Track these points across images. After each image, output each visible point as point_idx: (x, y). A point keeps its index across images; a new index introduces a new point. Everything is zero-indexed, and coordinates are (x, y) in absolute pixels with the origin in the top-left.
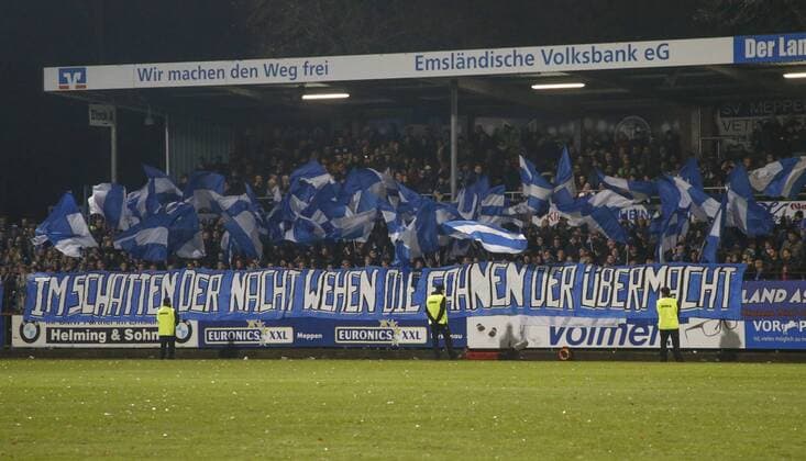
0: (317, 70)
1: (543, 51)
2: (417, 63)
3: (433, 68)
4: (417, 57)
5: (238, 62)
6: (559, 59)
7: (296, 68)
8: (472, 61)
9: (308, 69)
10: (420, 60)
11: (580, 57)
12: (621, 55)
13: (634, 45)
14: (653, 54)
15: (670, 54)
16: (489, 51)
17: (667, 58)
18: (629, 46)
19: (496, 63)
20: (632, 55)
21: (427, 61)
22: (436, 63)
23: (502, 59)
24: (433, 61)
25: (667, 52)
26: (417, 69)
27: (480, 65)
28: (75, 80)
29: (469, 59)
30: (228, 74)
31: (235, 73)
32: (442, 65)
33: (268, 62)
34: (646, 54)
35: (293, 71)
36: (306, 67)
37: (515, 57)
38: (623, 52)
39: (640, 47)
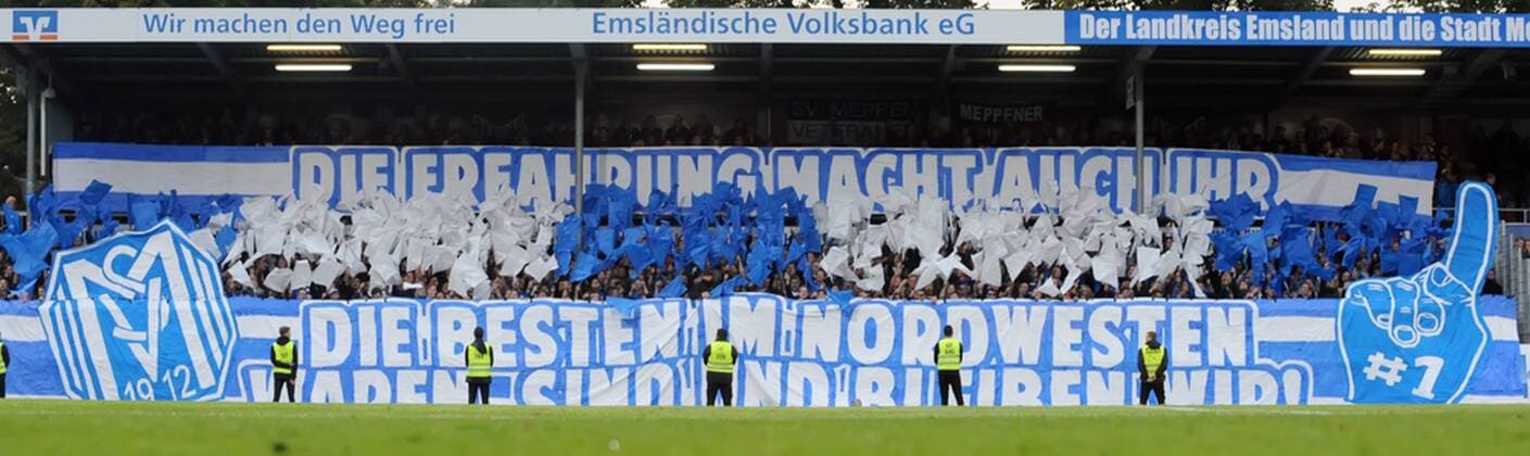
0: (437, 27)
1: (789, 15)
2: (596, 23)
3: (621, 30)
4: (596, 15)
5: (307, 10)
6: (813, 26)
7: (402, 22)
8: (681, 24)
9: (423, 25)
10: (600, 18)
11: (845, 26)
12: (904, 25)
13: (924, 13)
14: (951, 25)
15: (975, 29)
16: (708, 11)
17: (972, 32)
18: (917, 14)
19: (717, 28)
20: (920, 27)
21: (612, 21)
22: (625, 24)
23: (728, 24)
24: (621, 22)
25: (972, 25)
26: (596, 31)
27: (694, 30)
28: (39, 27)
29: (676, 21)
30: (292, 26)
31: (303, 26)
32: (635, 27)
33: (358, 12)
34: (941, 27)
35: (398, 26)
36: (418, 21)
37: (747, 22)
38: (908, 22)
39: (933, 17)
